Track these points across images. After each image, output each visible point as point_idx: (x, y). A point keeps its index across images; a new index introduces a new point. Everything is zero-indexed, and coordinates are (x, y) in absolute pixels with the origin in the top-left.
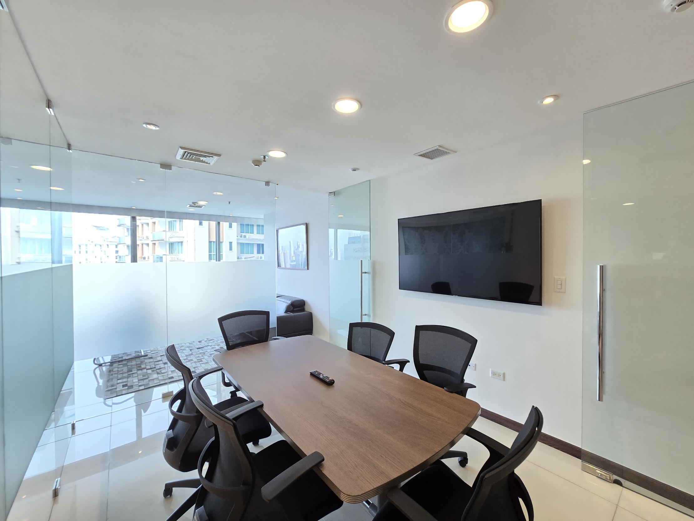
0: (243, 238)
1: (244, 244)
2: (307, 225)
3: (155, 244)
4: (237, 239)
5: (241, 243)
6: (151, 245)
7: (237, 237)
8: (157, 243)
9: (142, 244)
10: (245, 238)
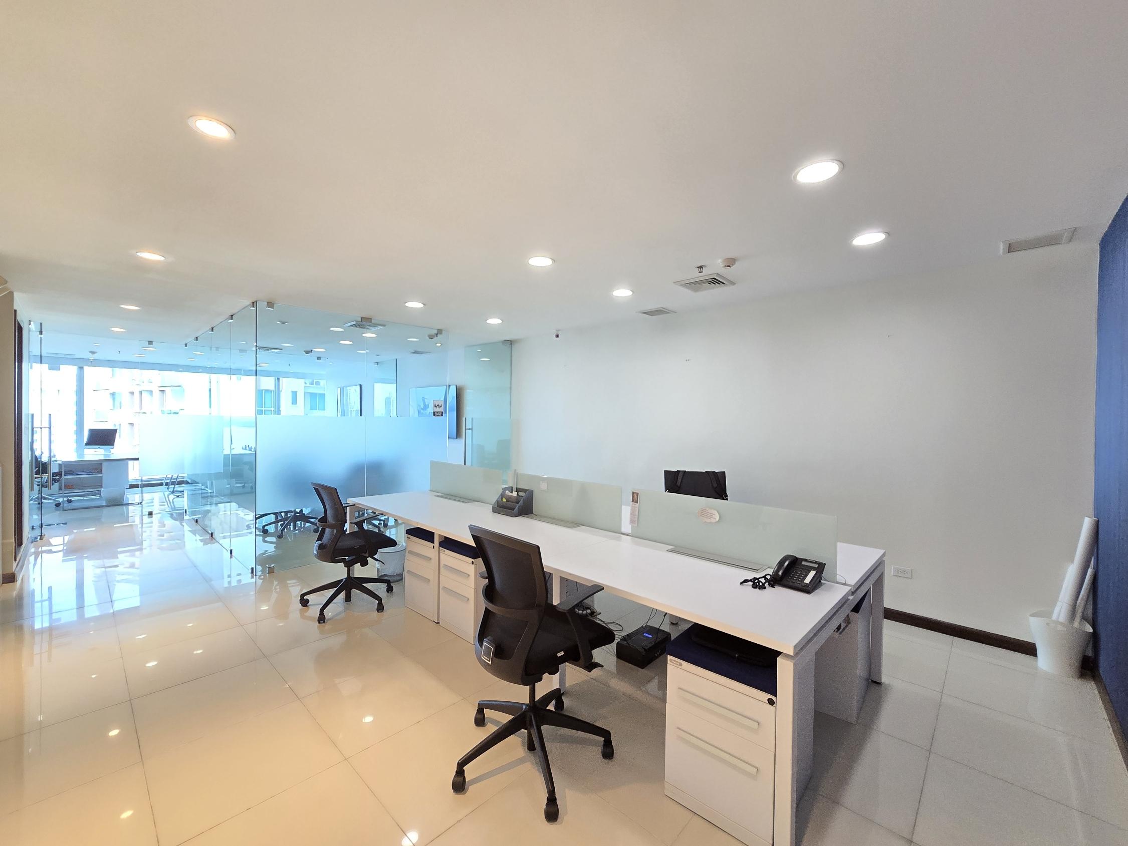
0: (314, 385)
1: (316, 394)
2: (361, 386)
3: (163, 391)
4: (305, 386)
5: (311, 394)
6: (156, 393)
7: (306, 383)
8: (167, 390)
9: (141, 392)
10: (318, 386)
